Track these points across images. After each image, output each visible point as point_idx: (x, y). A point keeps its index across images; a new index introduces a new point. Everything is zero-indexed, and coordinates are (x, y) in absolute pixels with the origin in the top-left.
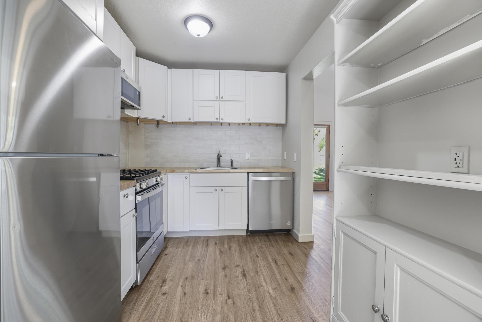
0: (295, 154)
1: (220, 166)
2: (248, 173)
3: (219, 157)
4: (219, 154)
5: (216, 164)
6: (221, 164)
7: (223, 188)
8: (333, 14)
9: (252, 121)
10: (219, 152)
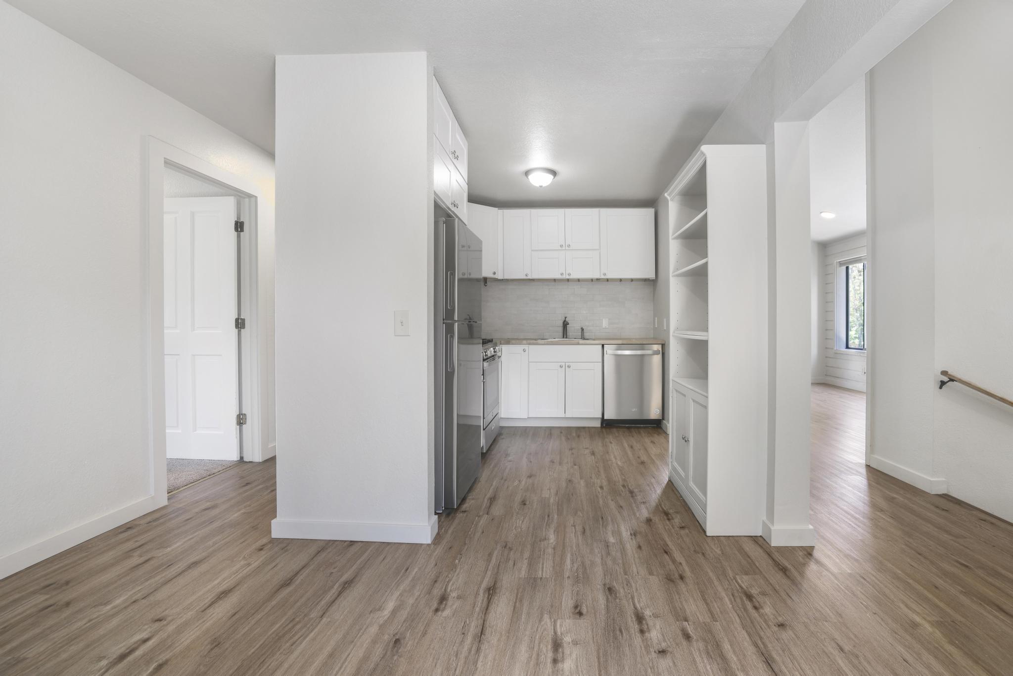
0: (665, 320)
1: (566, 338)
2: (603, 346)
3: (565, 324)
4: (565, 321)
5: (561, 334)
6: (568, 334)
7: (571, 364)
8: (667, 192)
9: (609, 276)
10: (566, 318)
